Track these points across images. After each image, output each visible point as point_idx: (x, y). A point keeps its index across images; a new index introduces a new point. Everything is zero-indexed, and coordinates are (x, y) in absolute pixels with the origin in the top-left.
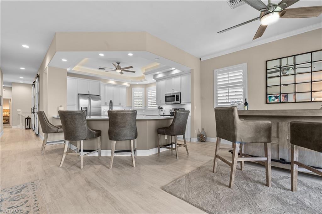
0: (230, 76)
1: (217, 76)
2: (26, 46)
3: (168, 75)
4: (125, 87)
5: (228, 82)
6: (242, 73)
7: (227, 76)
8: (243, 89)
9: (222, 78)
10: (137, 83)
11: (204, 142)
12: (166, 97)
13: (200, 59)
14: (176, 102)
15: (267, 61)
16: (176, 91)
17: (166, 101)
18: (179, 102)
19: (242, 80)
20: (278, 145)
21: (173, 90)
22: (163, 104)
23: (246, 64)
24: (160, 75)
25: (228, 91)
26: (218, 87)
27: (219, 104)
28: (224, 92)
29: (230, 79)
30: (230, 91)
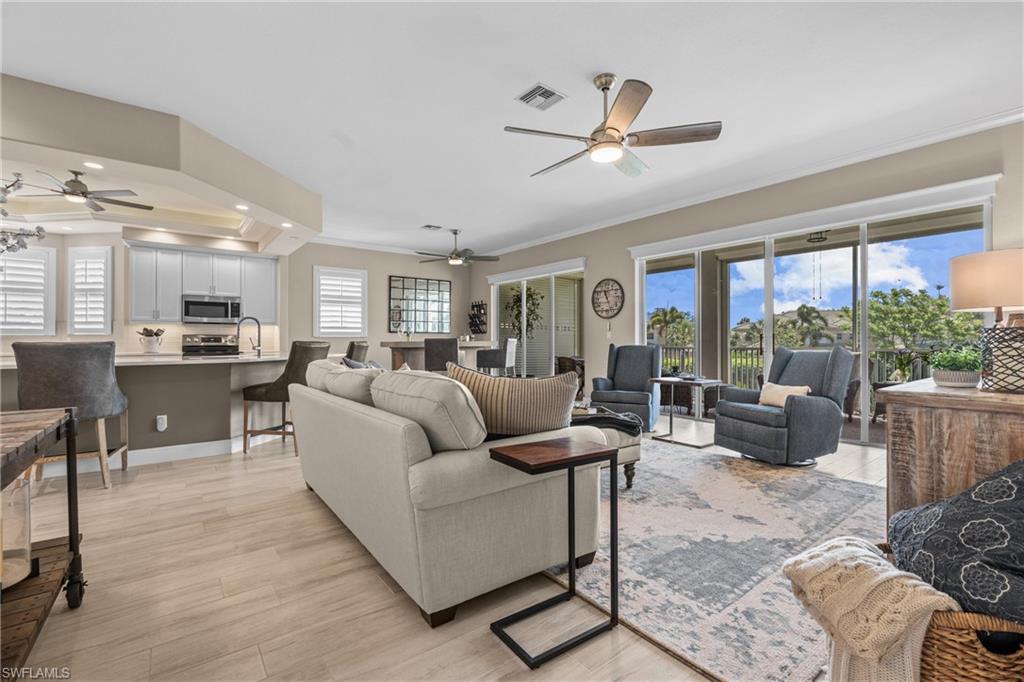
0: (344, 283)
1: (320, 280)
3: (197, 243)
5: (340, 294)
6: (359, 284)
7: (339, 283)
8: (362, 308)
9: (328, 284)
12: (186, 303)
14: (229, 320)
15: (390, 276)
17: (187, 313)
19: (359, 294)
21: (213, 288)
24: (161, 237)
25: (340, 309)
26: (322, 299)
27: (322, 330)
28: (336, 308)
29: (344, 289)
30: (344, 309)
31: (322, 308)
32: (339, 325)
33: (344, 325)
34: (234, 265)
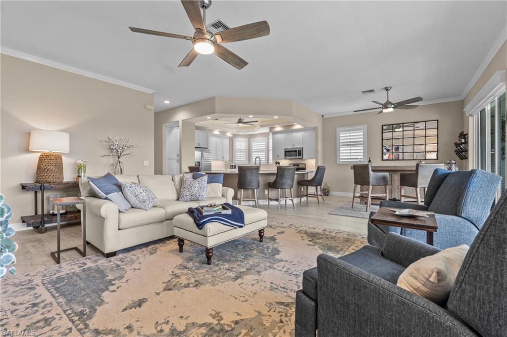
0: (352, 134)
1: (340, 134)
2: (167, 102)
3: (288, 128)
4: (226, 137)
5: (350, 140)
6: (362, 134)
7: (349, 135)
8: (363, 147)
9: (344, 136)
10: (241, 133)
11: (328, 195)
12: (286, 152)
13: (323, 116)
14: (298, 157)
15: (383, 126)
16: (297, 146)
17: (285, 156)
18: (301, 157)
19: (362, 140)
20: (392, 190)
21: (293, 145)
22: (281, 159)
23: (366, 126)
24: (278, 128)
25: (349, 148)
26: (341, 144)
27: (341, 160)
28: (346, 149)
29: (352, 137)
30: (352, 148)
31: (341, 149)
32: (349, 157)
33: (352, 157)
34: (300, 134)
